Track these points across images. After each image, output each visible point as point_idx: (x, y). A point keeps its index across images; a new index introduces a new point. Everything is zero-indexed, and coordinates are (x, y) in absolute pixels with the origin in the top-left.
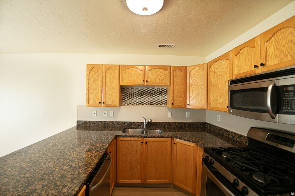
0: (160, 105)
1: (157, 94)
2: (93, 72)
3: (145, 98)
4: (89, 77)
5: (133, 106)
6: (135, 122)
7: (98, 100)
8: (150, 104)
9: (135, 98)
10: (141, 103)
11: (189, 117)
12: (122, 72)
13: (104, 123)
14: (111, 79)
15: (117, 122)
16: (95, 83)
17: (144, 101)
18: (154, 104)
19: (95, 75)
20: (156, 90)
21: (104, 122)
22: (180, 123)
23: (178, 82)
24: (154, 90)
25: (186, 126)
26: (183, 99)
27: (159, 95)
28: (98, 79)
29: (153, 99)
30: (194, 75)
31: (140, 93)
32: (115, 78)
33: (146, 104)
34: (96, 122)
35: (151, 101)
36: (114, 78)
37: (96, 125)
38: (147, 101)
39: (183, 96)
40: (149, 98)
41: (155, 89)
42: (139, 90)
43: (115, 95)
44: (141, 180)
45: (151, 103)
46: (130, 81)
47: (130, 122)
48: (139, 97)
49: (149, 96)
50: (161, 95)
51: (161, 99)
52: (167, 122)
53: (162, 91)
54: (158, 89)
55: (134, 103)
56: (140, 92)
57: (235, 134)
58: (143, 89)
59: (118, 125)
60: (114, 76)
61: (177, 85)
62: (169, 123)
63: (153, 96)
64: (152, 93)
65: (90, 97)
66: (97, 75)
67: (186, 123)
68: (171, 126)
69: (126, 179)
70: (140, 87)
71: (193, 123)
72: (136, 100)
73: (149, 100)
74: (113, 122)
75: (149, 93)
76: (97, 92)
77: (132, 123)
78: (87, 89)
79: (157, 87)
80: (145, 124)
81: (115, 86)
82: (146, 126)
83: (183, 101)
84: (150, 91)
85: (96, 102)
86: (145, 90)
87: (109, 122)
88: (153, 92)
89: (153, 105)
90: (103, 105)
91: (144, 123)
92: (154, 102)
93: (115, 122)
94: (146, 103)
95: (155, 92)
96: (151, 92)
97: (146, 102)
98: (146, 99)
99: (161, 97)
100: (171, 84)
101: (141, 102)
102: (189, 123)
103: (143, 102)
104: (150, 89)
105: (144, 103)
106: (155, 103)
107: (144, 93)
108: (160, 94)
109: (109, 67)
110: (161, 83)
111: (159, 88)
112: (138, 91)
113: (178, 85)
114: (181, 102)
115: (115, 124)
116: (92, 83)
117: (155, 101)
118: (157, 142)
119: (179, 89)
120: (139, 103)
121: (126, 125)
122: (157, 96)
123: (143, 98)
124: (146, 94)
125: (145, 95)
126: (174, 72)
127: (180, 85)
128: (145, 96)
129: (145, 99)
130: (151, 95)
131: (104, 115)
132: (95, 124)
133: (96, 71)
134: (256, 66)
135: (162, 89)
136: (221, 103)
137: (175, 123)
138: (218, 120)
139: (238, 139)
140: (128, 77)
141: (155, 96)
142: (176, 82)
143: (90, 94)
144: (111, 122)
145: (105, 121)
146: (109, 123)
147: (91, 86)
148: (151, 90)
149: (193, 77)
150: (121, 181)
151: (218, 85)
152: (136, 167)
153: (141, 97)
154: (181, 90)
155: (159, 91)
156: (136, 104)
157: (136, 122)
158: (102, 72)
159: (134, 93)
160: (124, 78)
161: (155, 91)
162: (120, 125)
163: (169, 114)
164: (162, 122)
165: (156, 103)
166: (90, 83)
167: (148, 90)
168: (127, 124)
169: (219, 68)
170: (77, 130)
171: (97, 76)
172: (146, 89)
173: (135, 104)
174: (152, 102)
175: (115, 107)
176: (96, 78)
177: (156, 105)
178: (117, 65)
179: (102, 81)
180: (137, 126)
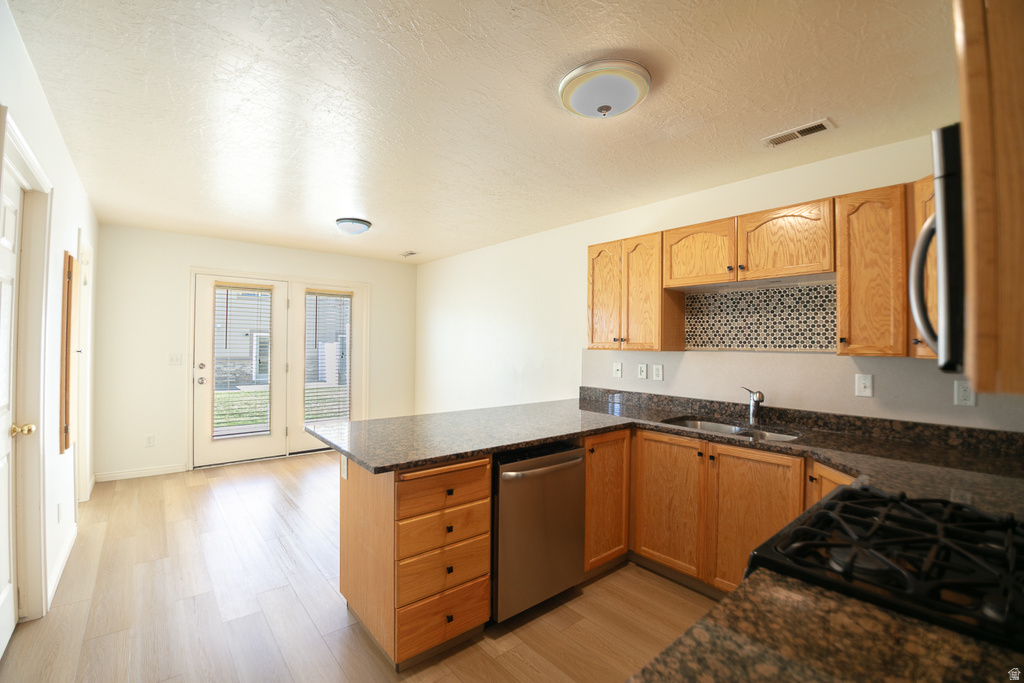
0: (821, 346)
1: (805, 306)
2: (602, 264)
3: (761, 324)
4: (593, 276)
5: (720, 350)
6: (723, 403)
7: (612, 332)
8: (780, 346)
9: (726, 325)
10: (745, 343)
11: (971, 402)
12: (667, 251)
13: (639, 399)
14: (640, 275)
15: (673, 397)
16: (606, 289)
17: (758, 335)
18: (795, 346)
19: (606, 271)
20: (803, 294)
21: (639, 394)
22: (916, 425)
23: (869, 255)
24: (792, 295)
25: (951, 442)
26: (895, 319)
27: (813, 310)
28: (612, 278)
29: (792, 326)
31: (743, 310)
32: (651, 271)
33: (766, 346)
35: (782, 335)
36: (648, 271)
38: (768, 335)
39: (895, 309)
40: (775, 323)
41: (800, 291)
42: (740, 299)
43: (651, 318)
44: (698, 567)
45: (783, 342)
46: (691, 272)
47: (708, 401)
48: (740, 323)
49: (775, 316)
50: (824, 309)
51: (824, 326)
52: (848, 416)
53: (827, 297)
54: (810, 290)
55: (724, 342)
56: (743, 304)
58: (751, 295)
59: (675, 406)
60: (648, 267)
61: (866, 266)
62: (859, 418)
63: (790, 315)
64: (785, 307)
65: (596, 326)
66: (610, 270)
67: (949, 429)
68: (870, 433)
69: (658, 551)
71: (991, 432)
72: (730, 332)
73: (775, 331)
74: (661, 396)
75: (775, 308)
76: (611, 311)
77: (716, 406)
78: (589, 307)
79: (806, 284)
83: (895, 327)
84: (780, 300)
85: (606, 338)
86: (758, 298)
87: (650, 394)
89: (790, 346)
90: (624, 344)
92: (795, 338)
93: (666, 398)
94: (763, 342)
95: (797, 303)
96: (782, 304)
97: (765, 339)
98: (763, 328)
99: (824, 318)
100: (838, 263)
101: (747, 339)
102: (970, 432)
103: (752, 339)
104: (780, 292)
105: (758, 342)
106: (797, 342)
107: (756, 309)
108: (821, 305)
109: (635, 245)
111: (813, 284)
112: (736, 303)
113: (874, 263)
114: (889, 331)
115: (665, 403)
116: (599, 290)
117: (797, 334)
118: (751, 463)
119: (879, 281)
120: (741, 342)
121: (696, 408)
122: (806, 314)
123: (751, 324)
124: (765, 309)
125: (758, 313)
126: (853, 217)
127: (880, 263)
128: (761, 316)
129: (758, 327)
130: (782, 311)
131: (639, 376)
133: (607, 259)
135: (827, 288)
137: (887, 424)
140: (684, 263)
141: (800, 314)
142: (862, 254)
143: (596, 319)
144: (655, 395)
147: (598, 299)
148: (782, 296)
150: (645, 551)
152: (686, 524)
153: (745, 321)
154: (888, 282)
155: (816, 297)
156: (730, 346)
157: (729, 403)
158: (620, 260)
159: (722, 311)
160: (675, 268)
161: (800, 299)
162: (680, 409)
163: (861, 386)
164: (827, 415)
165: (803, 342)
166: (596, 291)
167: (773, 297)
168: (700, 408)
170: (580, 408)
171: (610, 273)
172: (765, 294)
173: (726, 346)
174: (785, 338)
175: (653, 350)
176: (609, 277)
177: (805, 346)
178: (656, 233)
179: (620, 282)
180: (731, 416)
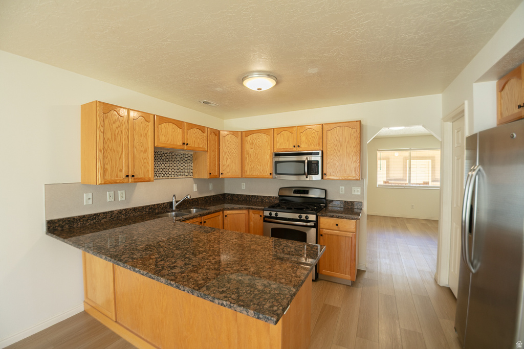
0: (187, 175)
2: (111, 119)
3: (170, 167)
4: (103, 126)
6: (159, 204)
8: (176, 176)
10: (165, 175)
12: (156, 126)
13: (112, 215)
14: (141, 136)
15: (134, 208)
16: (115, 140)
17: (169, 172)
19: (114, 125)
21: (111, 212)
22: (206, 197)
26: (217, 168)
28: (120, 132)
29: (179, 168)
30: (228, 141)
32: (148, 135)
33: (172, 176)
34: (95, 214)
35: (177, 171)
36: (146, 134)
37: (94, 221)
39: (217, 165)
40: (174, 167)
43: (148, 163)
45: (177, 174)
46: (167, 141)
47: (152, 205)
48: (163, 166)
49: (174, 164)
56: (163, 158)
57: (264, 197)
58: (167, 154)
59: (136, 212)
60: (146, 132)
61: (212, 151)
62: (196, 198)
63: (179, 163)
65: (106, 166)
66: (119, 126)
70: (164, 151)
71: (216, 195)
73: (174, 170)
74: (127, 209)
75: (174, 160)
76: (119, 156)
77: (156, 206)
80: (175, 205)
81: (148, 148)
82: (177, 207)
85: (117, 175)
86: (169, 155)
87: (120, 210)
88: (179, 158)
89: (179, 176)
91: (174, 203)
92: (180, 173)
93: (130, 209)
97: (172, 173)
98: (171, 169)
100: (208, 149)
101: (165, 173)
102: (213, 196)
103: (167, 173)
105: (169, 175)
107: (168, 160)
109: (139, 116)
110: (200, 148)
114: (216, 171)
115: (130, 212)
116: (108, 139)
117: (181, 171)
119: (215, 156)
120: (163, 175)
121: (147, 210)
123: (167, 167)
124: (171, 160)
126: (211, 135)
127: (215, 151)
128: (170, 163)
130: (176, 162)
131: (109, 200)
132: (93, 219)
133: (116, 117)
134: (294, 146)
136: (261, 170)
138: (242, 188)
139: (267, 200)
140: (164, 136)
142: (212, 148)
143: (106, 161)
144: (123, 210)
145: (113, 211)
146: (120, 213)
147: (108, 146)
149: (227, 143)
151: (257, 155)
153: (165, 165)
158: (128, 122)
160: (160, 137)
162: (139, 213)
163: (195, 188)
165: (182, 174)
166: (106, 139)
168: (149, 209)
169: (259, 140)
171: (119, 129)
172: (171, 154)
175: (149, 181)
176: (117, 131)
177: (183, 176)
178: (151, 114)
179: (128, 137)
180: (162, 209)
